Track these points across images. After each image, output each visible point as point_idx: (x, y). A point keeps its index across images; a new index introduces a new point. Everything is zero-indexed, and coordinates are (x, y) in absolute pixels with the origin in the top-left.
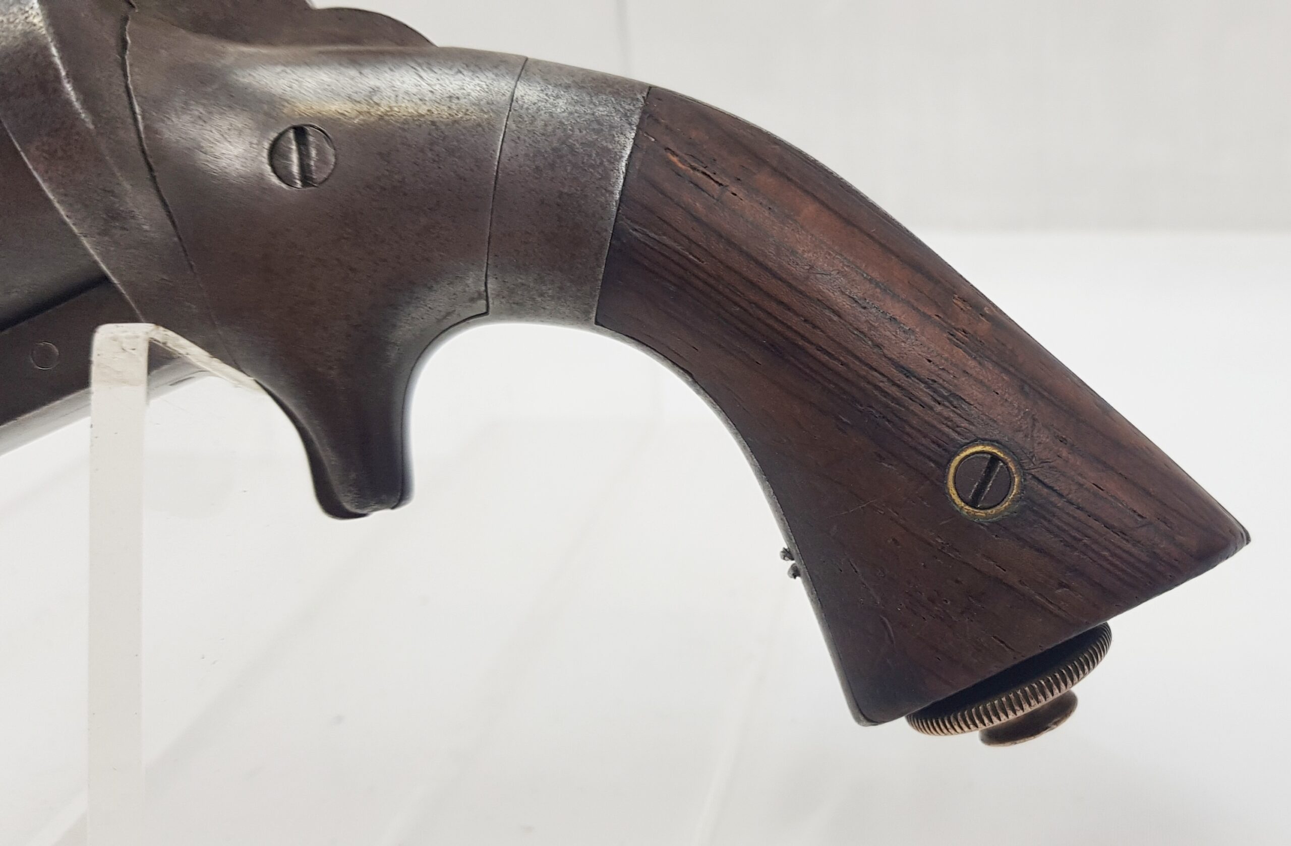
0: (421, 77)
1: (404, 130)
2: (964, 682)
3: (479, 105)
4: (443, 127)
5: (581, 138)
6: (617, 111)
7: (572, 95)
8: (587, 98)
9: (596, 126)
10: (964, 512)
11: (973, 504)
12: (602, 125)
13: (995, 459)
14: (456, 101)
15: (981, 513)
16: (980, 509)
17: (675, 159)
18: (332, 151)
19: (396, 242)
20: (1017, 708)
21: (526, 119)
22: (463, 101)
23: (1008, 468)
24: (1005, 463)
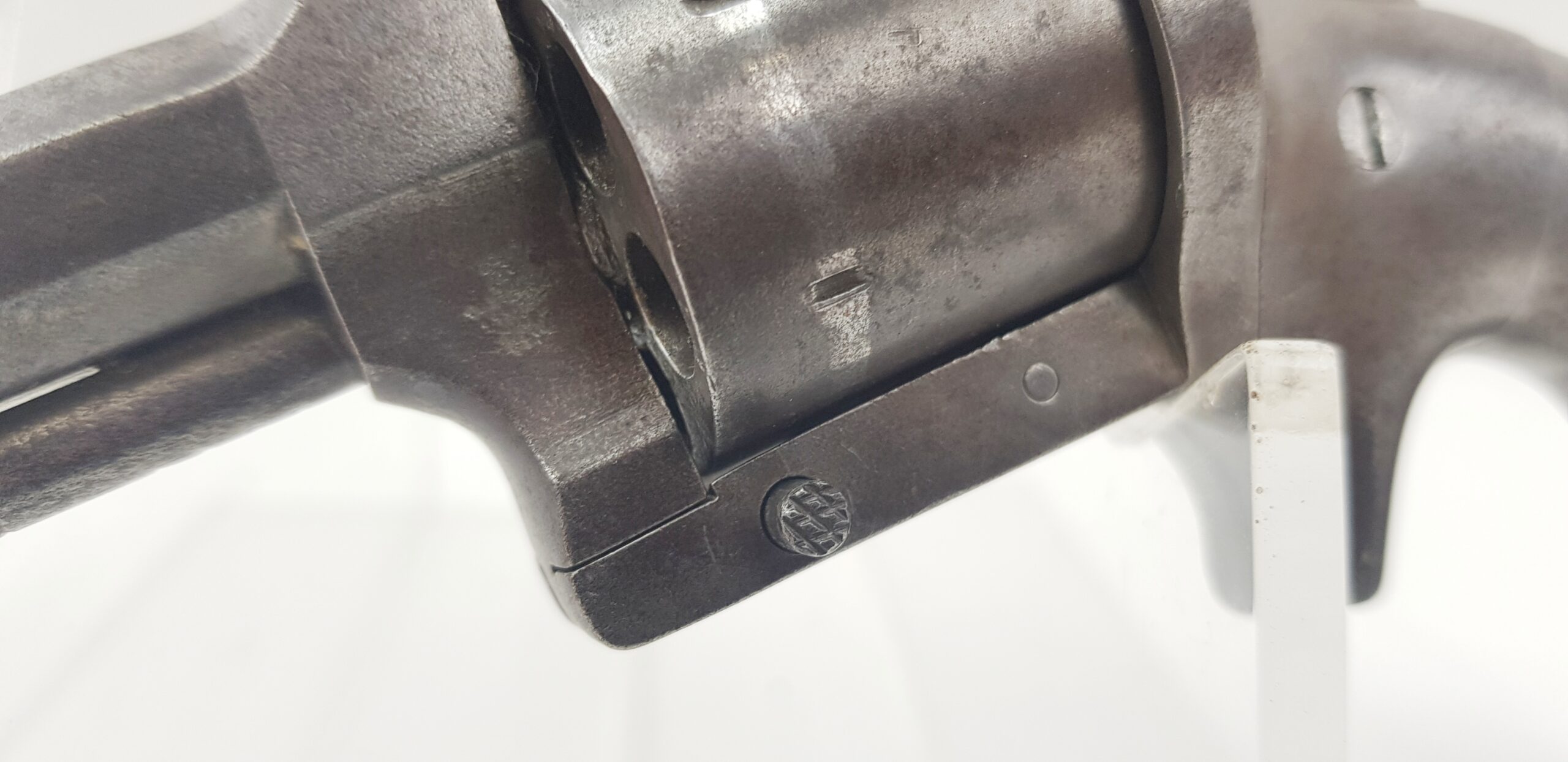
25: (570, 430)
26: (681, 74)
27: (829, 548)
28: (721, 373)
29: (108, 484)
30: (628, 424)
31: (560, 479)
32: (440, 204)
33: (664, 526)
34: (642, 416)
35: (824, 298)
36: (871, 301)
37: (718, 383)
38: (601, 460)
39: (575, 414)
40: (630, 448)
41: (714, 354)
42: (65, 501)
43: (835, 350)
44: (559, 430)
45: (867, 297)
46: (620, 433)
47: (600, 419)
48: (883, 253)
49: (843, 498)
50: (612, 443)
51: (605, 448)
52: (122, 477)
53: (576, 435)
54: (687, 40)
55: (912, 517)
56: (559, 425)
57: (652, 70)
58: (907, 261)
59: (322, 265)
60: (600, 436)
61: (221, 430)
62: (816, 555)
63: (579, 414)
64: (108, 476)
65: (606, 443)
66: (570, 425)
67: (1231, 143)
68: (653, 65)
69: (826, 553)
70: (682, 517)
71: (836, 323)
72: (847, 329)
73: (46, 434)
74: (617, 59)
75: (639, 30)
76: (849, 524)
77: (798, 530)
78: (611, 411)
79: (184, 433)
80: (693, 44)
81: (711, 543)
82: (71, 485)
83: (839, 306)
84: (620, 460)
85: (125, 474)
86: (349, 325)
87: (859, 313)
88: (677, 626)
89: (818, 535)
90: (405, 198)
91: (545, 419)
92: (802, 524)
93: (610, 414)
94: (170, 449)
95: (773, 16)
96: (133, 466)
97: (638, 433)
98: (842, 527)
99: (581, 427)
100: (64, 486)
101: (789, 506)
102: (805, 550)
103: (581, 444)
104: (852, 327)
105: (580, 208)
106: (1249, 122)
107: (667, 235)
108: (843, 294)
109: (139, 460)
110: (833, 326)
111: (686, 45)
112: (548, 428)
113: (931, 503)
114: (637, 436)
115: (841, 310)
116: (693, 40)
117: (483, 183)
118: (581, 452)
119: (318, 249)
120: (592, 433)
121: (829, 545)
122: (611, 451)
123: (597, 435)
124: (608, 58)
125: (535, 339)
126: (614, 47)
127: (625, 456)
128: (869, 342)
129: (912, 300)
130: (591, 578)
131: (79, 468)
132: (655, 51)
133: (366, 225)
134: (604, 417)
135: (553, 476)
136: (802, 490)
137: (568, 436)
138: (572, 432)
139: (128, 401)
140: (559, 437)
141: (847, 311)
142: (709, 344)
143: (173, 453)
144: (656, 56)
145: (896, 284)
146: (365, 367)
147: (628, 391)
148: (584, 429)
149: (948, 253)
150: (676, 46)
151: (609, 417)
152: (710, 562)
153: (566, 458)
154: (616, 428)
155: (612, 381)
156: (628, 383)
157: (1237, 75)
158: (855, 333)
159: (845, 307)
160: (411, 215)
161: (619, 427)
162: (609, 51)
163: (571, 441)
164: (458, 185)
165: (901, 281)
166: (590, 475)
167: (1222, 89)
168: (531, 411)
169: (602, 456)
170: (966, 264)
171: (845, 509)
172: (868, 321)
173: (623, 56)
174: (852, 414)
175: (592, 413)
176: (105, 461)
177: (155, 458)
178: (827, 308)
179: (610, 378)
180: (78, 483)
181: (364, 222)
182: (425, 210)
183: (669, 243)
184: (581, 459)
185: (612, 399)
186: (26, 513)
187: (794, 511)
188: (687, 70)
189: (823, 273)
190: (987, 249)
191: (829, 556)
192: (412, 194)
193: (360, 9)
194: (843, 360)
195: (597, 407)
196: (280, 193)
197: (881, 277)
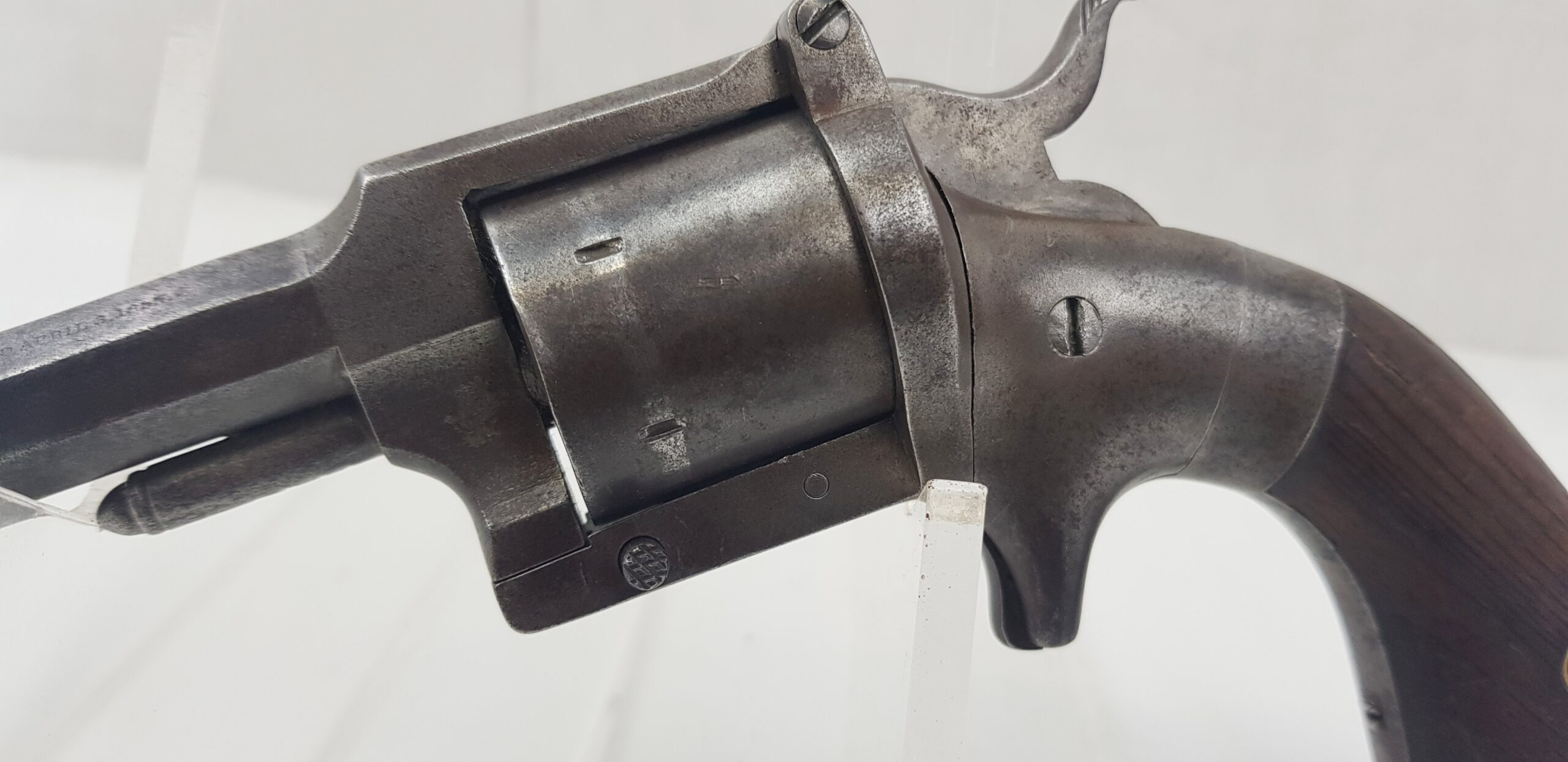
17: (1372, 355)
18: (1099, 323)
25: (503, 496)
26: (567, 302)
27: (651, 585)
28: (585, 477)
29: (227, 506)
30: (539, 495)
31: (492, 527)
32: (431, 356)
33: (555, 561)
34: (548, 491)
35: (653, 436)
36: (686, 437)
37: (584, 483)
38: (519, 518)
39: (508, 486)
40: (538, 511)
41: (579, 466)
42: (202, 515)
43: (665, 464)
44: (496, 496)
45: (682, 435)
46: (534, 501)
47: (522, 491)
48: (692, 410)
49: (664, 555)
50: (527, 507)
51: (522, 510)
52: (236, 503)
53: (506, 500)
54: (572, 280)
55: (719, 566)
56: (497, 493)
57: (548, 299)
58: (709, 415)
59: (358, 390)
60: (521, 502)
61: (297, 479)
62: (642, 589)
63: (510, 487)
64: (228, 503)
65: (524, 507)
66: (503, 493)
67: (933, 351)
68: (550, 295)
69: (649, 588)
70: (567, 556)
71: (662, 450)
72: (671, 453)
73: (192, 477)
74: (529, 290)
75: (545, 272)
76: (667, 572)
77: (633, 573)
78: (530, 486)
79: (274, 480)
80: (576, 282)
81: (584, 574)
82: (206, 507)
83: (664, 440)
84: (530, 518)
85: (238, 500)
86: (374, 425)
87: (678, 444)
88: (558, 622)
89: (647, 577)
90: (409, 353)
91: (488, 488)
92: (635, 570)
93: (529, 488)
94: (265, 489)
95: (629, 265)
96: (242, 498)
97: (544, 502)
98: (662, 573)
99: (510, 495)
100: (200, 506)
101: (629, 558)
102: (636, 585)
103: (508, 506)
104: (674, 452)
105: (522, 359)
106: (946, 338)
107: (549, 399)
108: (666, 433)
109: (247, 495)
110: (660, 451)
111: (572, 283)
112: (489, 494)
113: (733, 558)
114: (543, 504)
115: (665, 442)
116: (577, 280)
117: (458, 344)
118: (508, 511)
119: (356, 380)
120: (516, 500)
121: (652, 584)
122: (526, 513)
123: (519, 501)
124: (523, 290)
125: (487, 438)
126: (528, 283)
127: (535, 515)
128: (689, 460)
129: (716, 437)
130: (506, 589)
131: (211, 498)
132: (553, 286)
133: (386, 368)
134: (526, 489)
135: (489, 525)
136: (637, 549)
137: (501, 501)
138: (504, 498)
139: (241, 460)
140: (496, 501)
141: (669, 443)
142: (576, 461)
143: (266, 491)
144: (553, 289)
145: (702, 428)
146: (383, 448)
147: (542, 474)
148: (512, 497)
149: (738, 410)
150: (566, 283)
151: (528, 490)
152: (583, 585)
153: (499, 514)
154: (531, 498)
155: (533, 467)
156: (543, 469)
157: (934, 310)
158: (677, 455)
159: (668, 441)
160: (413, 362)
161: (533, 497)
162: (525, 284)
163: (502, 504)
164: (442, 345)
165: (706, 426)
166: (511, 526)
167: (923, 319)
168: (481, 483)
169: (520, 515)
170: (752, 416)
171: (665, 562)
172: (685, 448)
173: (533, 289)
174: (684, 499)
175: (518, 486)
176: (226, 495)
177: (257, 494)
178: (656, 441)
179: (532, 465)
180: (210, 506)
181: (384, 366)
182: (422, 359)
183: (551, 403)
184: (507, 516)
185: (532, 478)
186: (179, 521)
187: (631, 561)
188: (571, 299)
189: (651, 422)
190: (767, 408)
191: (651, 590)
192: (413, 351)
193: (388, 239)
194: (671, 469)
195: (521, 483)
196: (334, 348)
197: (692, 424)
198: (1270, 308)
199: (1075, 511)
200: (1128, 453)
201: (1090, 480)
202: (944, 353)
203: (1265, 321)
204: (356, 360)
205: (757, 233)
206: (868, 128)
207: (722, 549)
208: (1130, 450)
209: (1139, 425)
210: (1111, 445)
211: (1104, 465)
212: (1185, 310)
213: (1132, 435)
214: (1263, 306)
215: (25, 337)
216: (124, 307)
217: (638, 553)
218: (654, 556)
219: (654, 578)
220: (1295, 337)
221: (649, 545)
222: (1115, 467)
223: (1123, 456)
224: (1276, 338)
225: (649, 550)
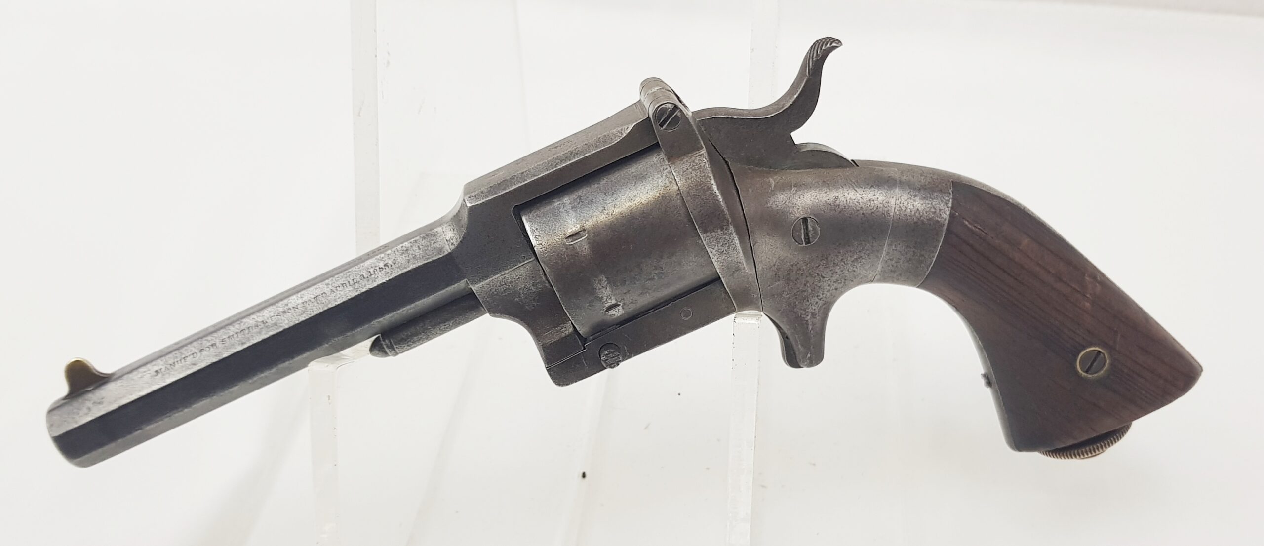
0: (856, 191)
1: (850, 217)
2: (1071, 442)
3: (882, 203)
4: (867, 215)
5: (927, 216)
6: (942, 201)
7: (922, 194)
8: (929, 195)
9: (933, 210)
10: (1083, 376)
11: (1087, 372)
12: (936, 209)
13: (1099, 352)
14: (872, 202)
15: (1090, 376)
16: (1090, 374)
17: (967, 223)
18: (819, 228)
19: (843, 265)
20: (1092, 452)
21: (903, 208)
22: (875, 202)
23: (1105, 357)
24: (1104, 354)
30: (561, 329)
31: (542, 345)
32: (507, 277)
33: (572, 357)
34: (565, 328)
38: (554, 339)
39: (548, 326)
45: (621, 308)
47: (553, 329)
48: (624, 299)
50: (556, 335)
56: (542, 330)
59: (478, 293)
60: (553, 333)
66: (547, 329)
70: (577, 354)
81: (585, 361)
83: (613, 311)
84: (558, 339)
86: (483, 303)
87: (620, 311)
88: (575, 382)
89: (612, 364)
91: (538, 328)
92: (607, 361)
97: (565, 332)
99: (550, 330)
112: (539, 330)
113: (650, 349)
117: (518, 270)
118: (549, 336)
119: (476, 291)
121: (615, 366)
122: (556, 337)
127: (560, 337)
130: (552, 370)
133: (489, 284)
134: (555, 327)
137: (546, 333)
138: (547, 331)
140: (542, 333)
147: (561, 321)
152: (585, 365)
153: (544, 339)
154: (558, 331)
159: (615, 311)
160: (499, 280)
164: (511, 272)
165: (631, 303)
166: (551, 342)
168: (535, 325)
171: (620, 357)
175: (551, 327)
178: (609, 312)
181: (487, 284)
182: (502, 279)
184: (549, 339)
185: (557, 323)
192: (498, 277)
193: (482, 232)
195: (553, 325)
196: (465, 280)
197: (625, 303)
198: (909, 207)
199: (814, 312)
200: (839, 283)
201: (819, 298)
202: (737, 262)
203: (906, 215)
204: (474, 282)
205: (645, 222)
206: (693, 168)
207: (645, 345)
208: (839, 282)
209: (842, 271)
210: (829, 281)
211: (826, 290)
212: (863, 216)
213: (840, 275)
214: (906, 207)
215: (330, 287)
216: (372, 270)
217: (607, 355)
218: (615, 355)
219: (615, 364)
220: (923, 221)
221: (612, 351)
222: (832, 290)
223: (836, 285)
224: (912, 222)
225: (612, 353)
